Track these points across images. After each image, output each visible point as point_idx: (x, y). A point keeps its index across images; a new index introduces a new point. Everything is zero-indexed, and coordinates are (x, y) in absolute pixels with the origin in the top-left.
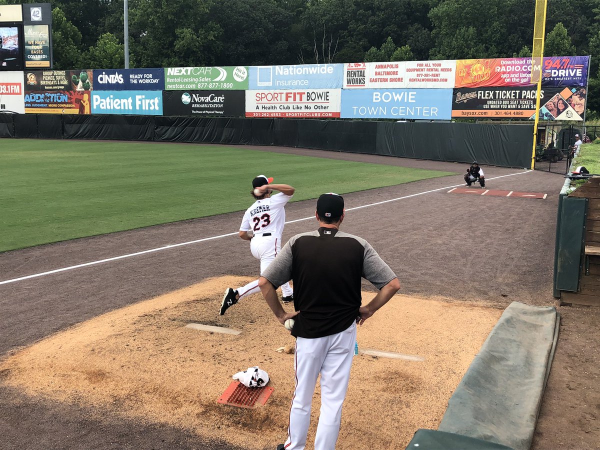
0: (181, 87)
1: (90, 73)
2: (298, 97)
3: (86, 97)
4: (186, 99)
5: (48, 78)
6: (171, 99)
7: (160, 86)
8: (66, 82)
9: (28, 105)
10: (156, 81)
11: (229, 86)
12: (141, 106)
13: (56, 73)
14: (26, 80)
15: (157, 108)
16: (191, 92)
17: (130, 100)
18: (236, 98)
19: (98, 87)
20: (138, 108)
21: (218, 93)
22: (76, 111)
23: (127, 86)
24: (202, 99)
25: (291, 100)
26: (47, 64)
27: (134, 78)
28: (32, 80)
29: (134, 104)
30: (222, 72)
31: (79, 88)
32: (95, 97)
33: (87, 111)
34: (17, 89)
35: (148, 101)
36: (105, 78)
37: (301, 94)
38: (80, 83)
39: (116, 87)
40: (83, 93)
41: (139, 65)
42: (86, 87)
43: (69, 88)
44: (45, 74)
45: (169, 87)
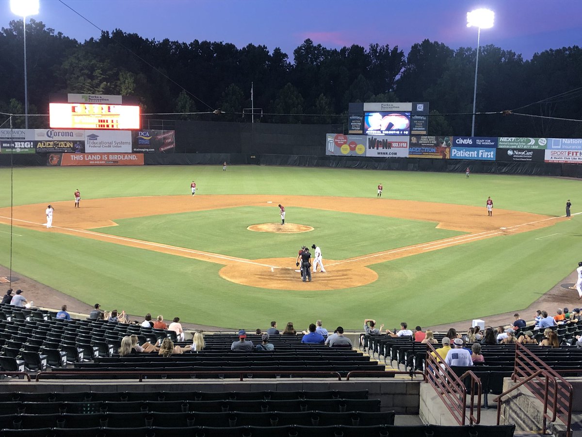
0: (508, 147)
1: (451, 138)
2: (575, 154)
3: (447, 150)
4: (510, 153)
5: (424, 140)
6: (501, 153)
7: (496, 146)
8: (435, 142)
9: (410, 153)
10: (493, 143)
11: (536, 147)
12: (482, 155)
13: (429, 137)
14: (410, 140)
15: (492, 157)
16: (513, 150)
17: (476, 152)
18: (540, 153)
19: (456, 145)
20: (480, 156)
21: (529, 150)
22: (441, 157)
23: (474, 145)
24: (520, 153)
25: (571, 155)
26: (425, 133)
27: (479, 142)
28: (414, 140)
29: (478, 154)
31: (444, 145)
32: (453, 150)
33: (448, 157)
34: (405, 145)
35: (486, 153)
36: (460, 141)
37: (576, 153)
38: (445, 143)
40: (445, 148)
41: (479, 134)
42: (448, 145)
43: (437, 145)
44: (422, 137)
45: (500, 147)
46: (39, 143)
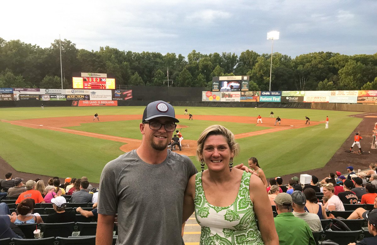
0: (287, 95)
1: (260, 92)
2: (318, 98)
3: (258, 98)
4: (287, 98)
5: (247, 93)
6: (284, 98)
7: (281, 95)
8: (252, 94)
9: (241, 99)
10: (279, 94)
11: (300, 95)
12: (274, 100)
13: (250, 92)
14: (241, 93)
15: (279, 100)
16: (289, 97)
17: (271, 98)
18: (301, 98)
19: (262, 95)
20: (273, 100)
21: (296, 97)
22: (255, 101)
23: (271, 95)
24: (292, 98)
25: (316, 98)
26: (248, 90)
27: (273, 93)
28: (243, 93)
29: (272, 99)
30: (298, 92)
31: (256, 95)
32: (261, 98)
33: (258, 101)
34: (238, 96)
35: (276, 99)
36: (264, 93)
37: (319, 97)
38: (257, 94)
39: (268, 95)
40: (257, 97)
41: (273, 90)
42: (258, 96)
43: (253, 96)
44: (246, 92)
45: (283, 95)
46: (68, 96)
